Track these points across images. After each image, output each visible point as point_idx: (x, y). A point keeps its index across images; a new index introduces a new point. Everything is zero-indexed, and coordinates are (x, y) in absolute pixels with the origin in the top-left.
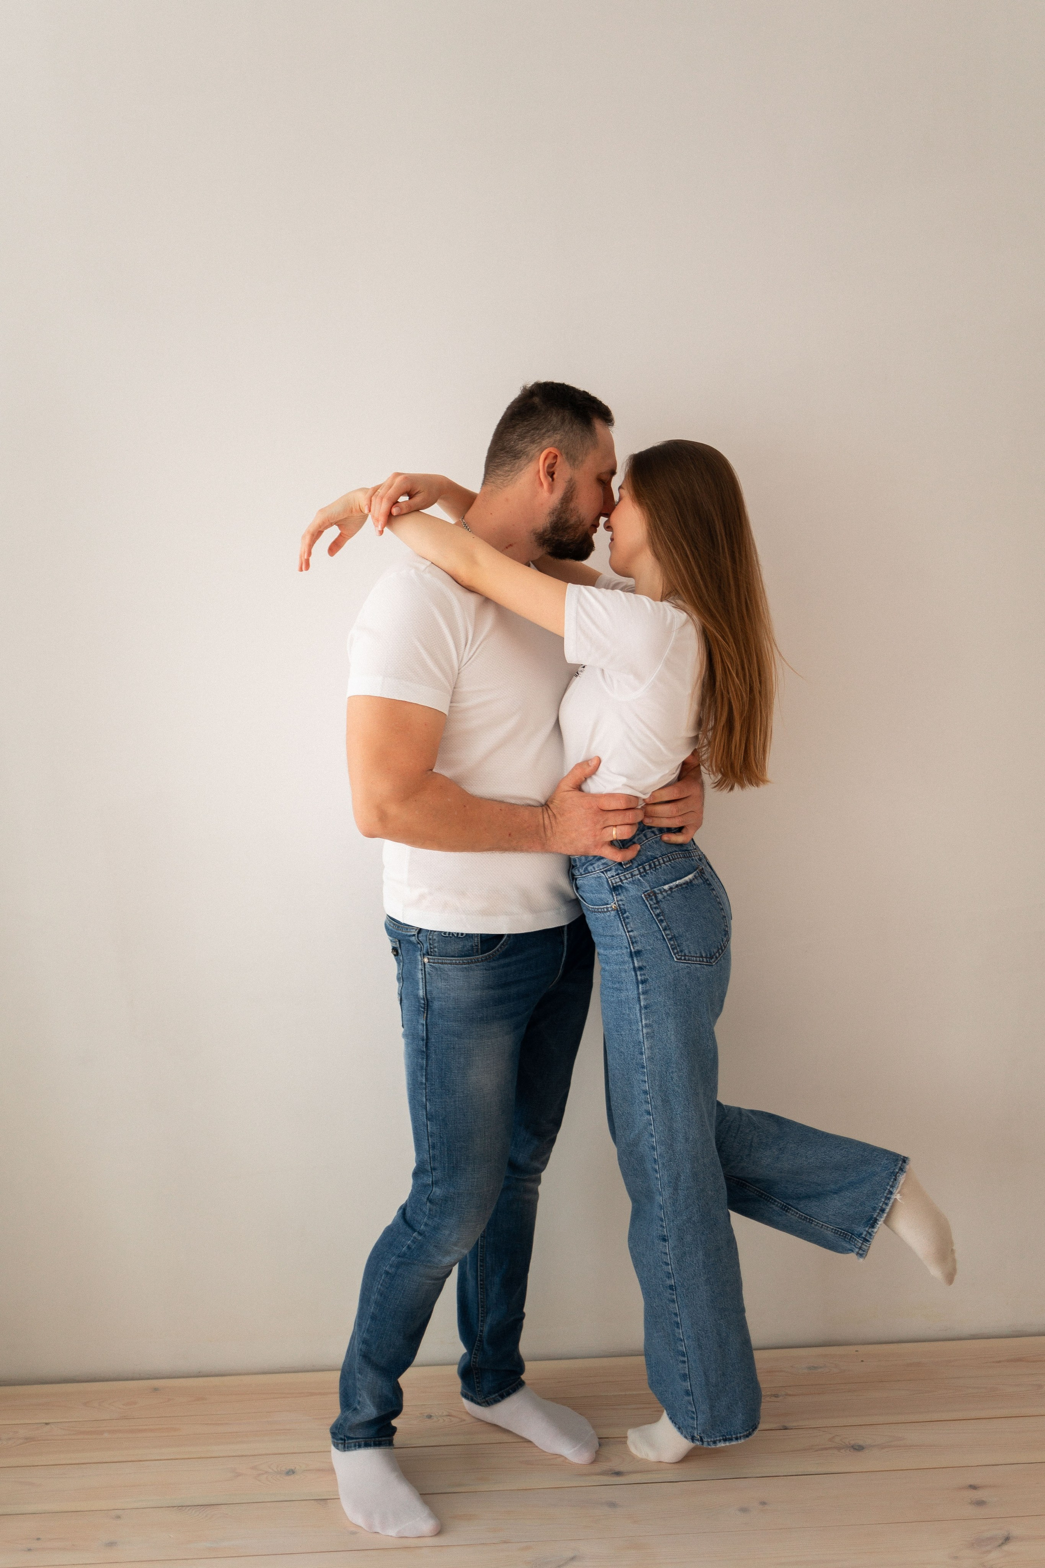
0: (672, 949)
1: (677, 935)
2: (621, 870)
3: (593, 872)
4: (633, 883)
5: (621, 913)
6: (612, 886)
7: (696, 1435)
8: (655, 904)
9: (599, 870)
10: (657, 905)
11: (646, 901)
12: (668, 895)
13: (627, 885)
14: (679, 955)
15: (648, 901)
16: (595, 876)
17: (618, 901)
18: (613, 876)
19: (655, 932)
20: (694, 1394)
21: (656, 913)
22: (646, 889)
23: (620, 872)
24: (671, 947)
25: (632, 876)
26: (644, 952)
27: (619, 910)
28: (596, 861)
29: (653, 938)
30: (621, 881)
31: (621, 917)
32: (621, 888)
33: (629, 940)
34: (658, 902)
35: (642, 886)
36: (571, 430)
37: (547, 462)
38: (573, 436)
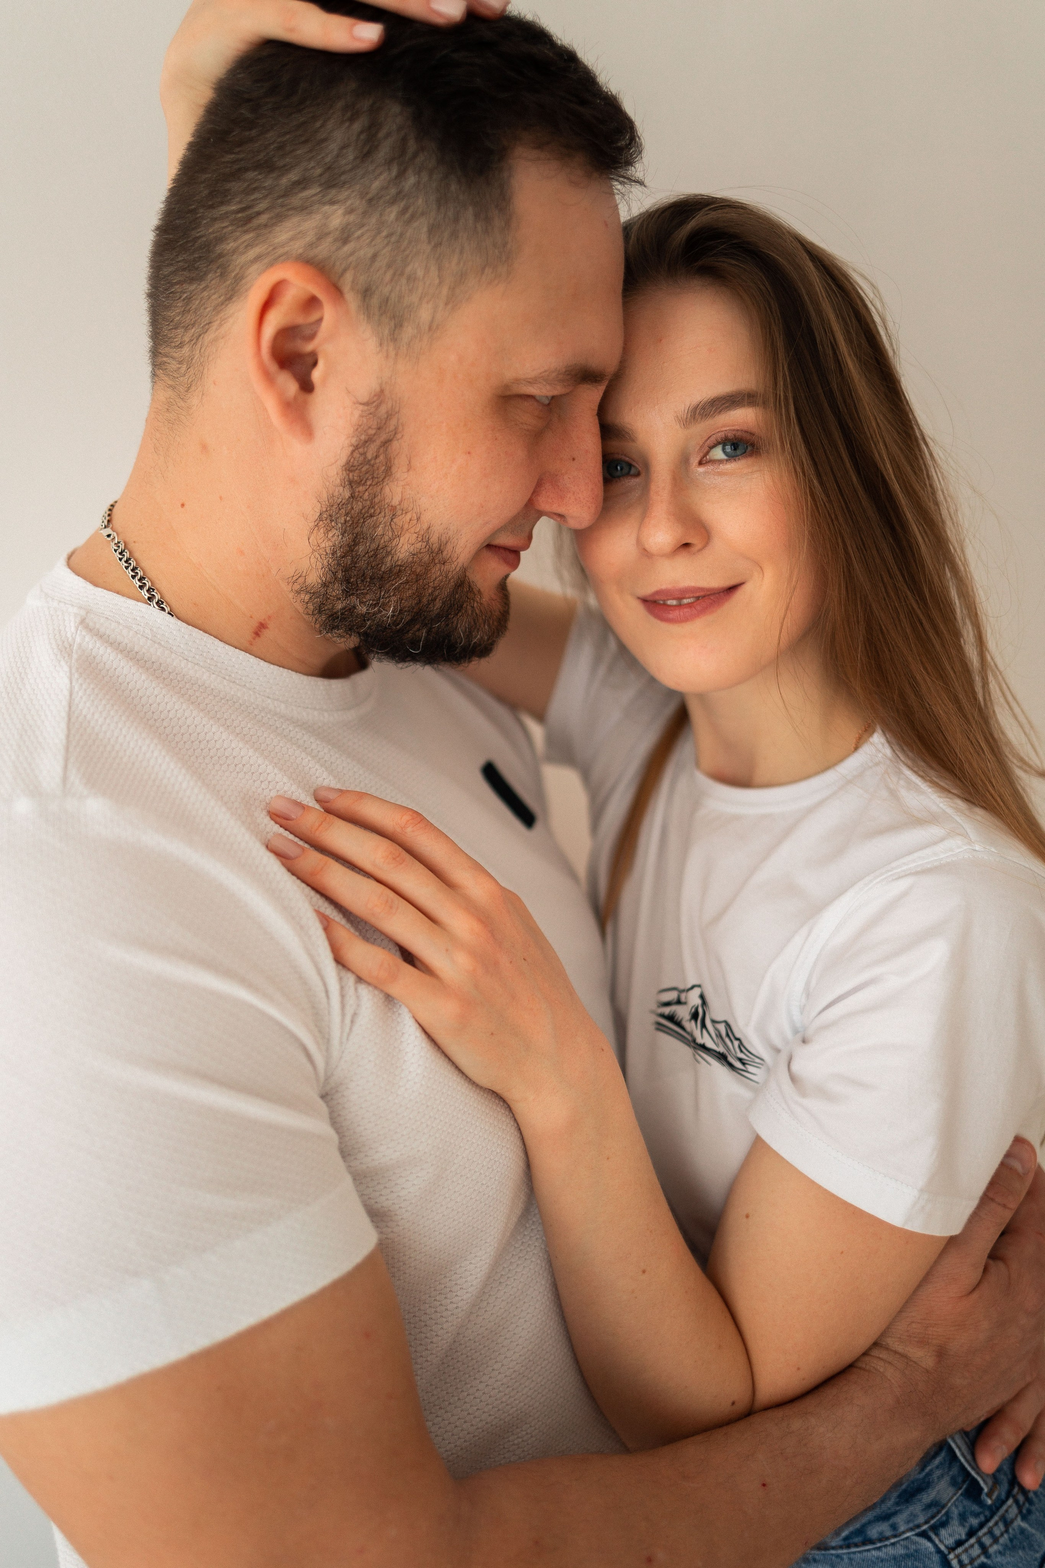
4: (1012, 1547)
9: (911, 1529)
13: (999, 1559)
16: (900, 1551)
18: (959, 1543)
25: (1007, 1524)
30: (984, 1550)
36: (393, 191)
37: (274, 321)
38: (397, 219)
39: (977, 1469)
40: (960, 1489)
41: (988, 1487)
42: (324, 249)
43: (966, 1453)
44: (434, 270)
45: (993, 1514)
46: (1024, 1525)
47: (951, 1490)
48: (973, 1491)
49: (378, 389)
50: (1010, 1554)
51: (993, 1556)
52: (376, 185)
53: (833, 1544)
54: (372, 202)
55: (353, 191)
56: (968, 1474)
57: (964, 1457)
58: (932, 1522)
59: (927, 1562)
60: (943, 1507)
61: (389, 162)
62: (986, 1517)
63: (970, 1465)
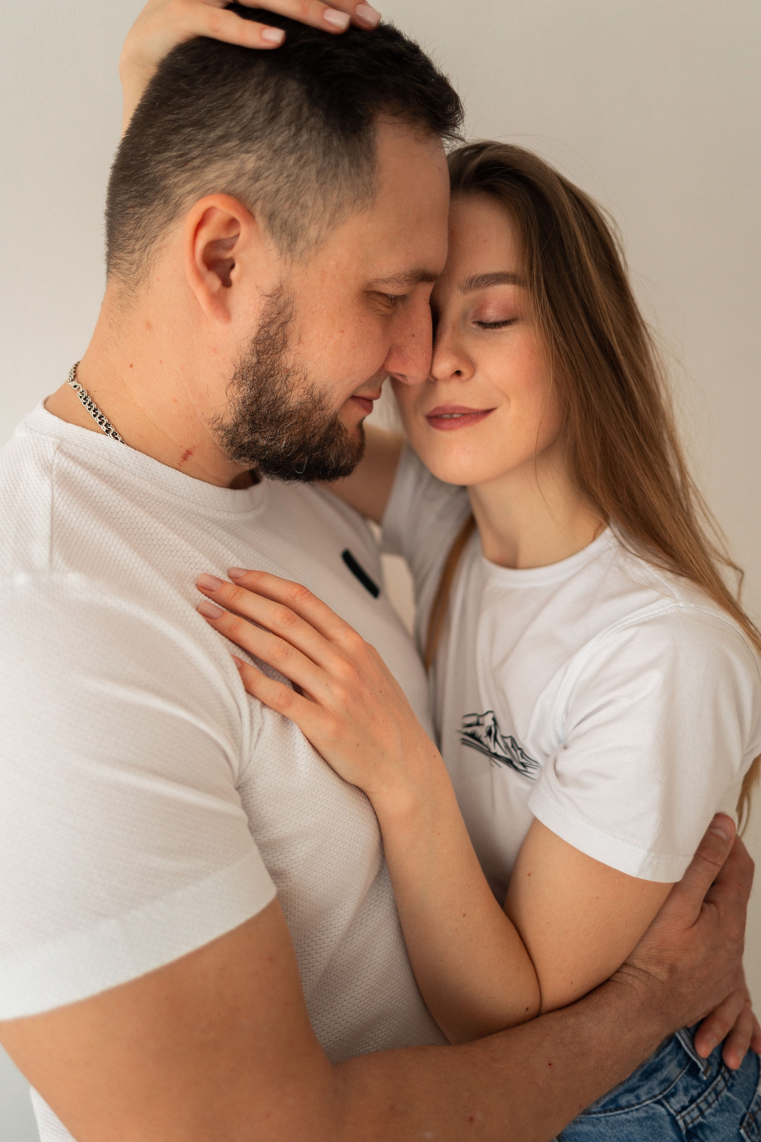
2: (696, 1088)
3: (633, 1106)
4: (720, 1110)
6: (684, 1132)
9: (650, 1099)
13: (712, 1119)
15: (749, 1138)
16: (642, 1114)
18: (684, 1108)
22: (741, 1114)
23: (694, 1092)
25: (717, 1094)
28: (640, 1080)
30: (702, 1113)
32: (701, 1129)
35: (734, 1110)
36: (292, 144)
37: (205, 236)
38: (294, 165)
39: (696, 1054)
40: (684, 1069)
41: (704, 1067)
42: (241, 185)
43: (688, 1044)
44: (320, 202)
45: (707, 1087)
46: (729, 1094)
47: (678, 1070)
48: (693, 1071)
49: (279, 285)
50: (720, 1116)
51: (708, 1117)
52: (279, 140)
53: (594, 1110)
54: (277, 152)
55: (263, 144)
56: (690, 1059)
57: (687, 1046)
58: (665, 1093)
59: (661, 1122)
60: (673, 1082)
61: (289, 124)
62: (702, 1089)
63: (691, 1052)
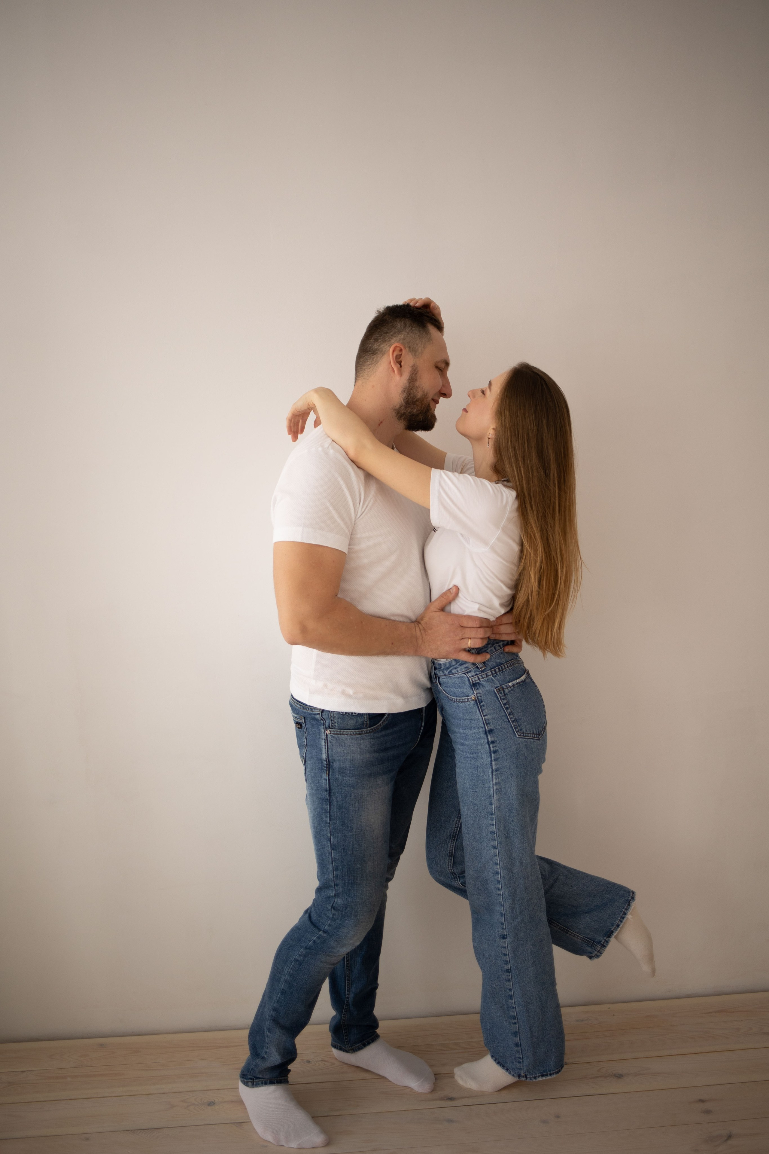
0: (515, 728)
1: (517, 718)
2: (478, 671)
3: (457, 673)
4: (488, 681)
5: (479, 702)
6: (472, 684)
7: (522, 1074)
8: (503, 696)
9: (462, 672)
10: (504, 697)
11: (497, 694)
12: (511, 690)
13: (483, 682)
14: (519, 733)
15: (498, 694)
16: (459, 676)
17: (477, 694)
18: (473, 676)
19: (502, 716)
20: (522, 1045)
21: (504, 703)
22: (497, 686)
23: (478, 673)
24: (514, 726)
25: (487, 676)
26: (495, 730)
27: (477, 700)
28: (458, 665)
29: (501, 720)
30: (479, 679)
31: (479, 705)
32: (479, 685)
33: (484, 722)
34: (505, 695)
35: (494, 683)
38: (413, 335)
46: (492, 677)
47: (472, 666)
49: (414, 364)
54: (408, 333)
58: (467, 671)
59: (465, 679)
60: (470, 669)
62: (481, 672)
